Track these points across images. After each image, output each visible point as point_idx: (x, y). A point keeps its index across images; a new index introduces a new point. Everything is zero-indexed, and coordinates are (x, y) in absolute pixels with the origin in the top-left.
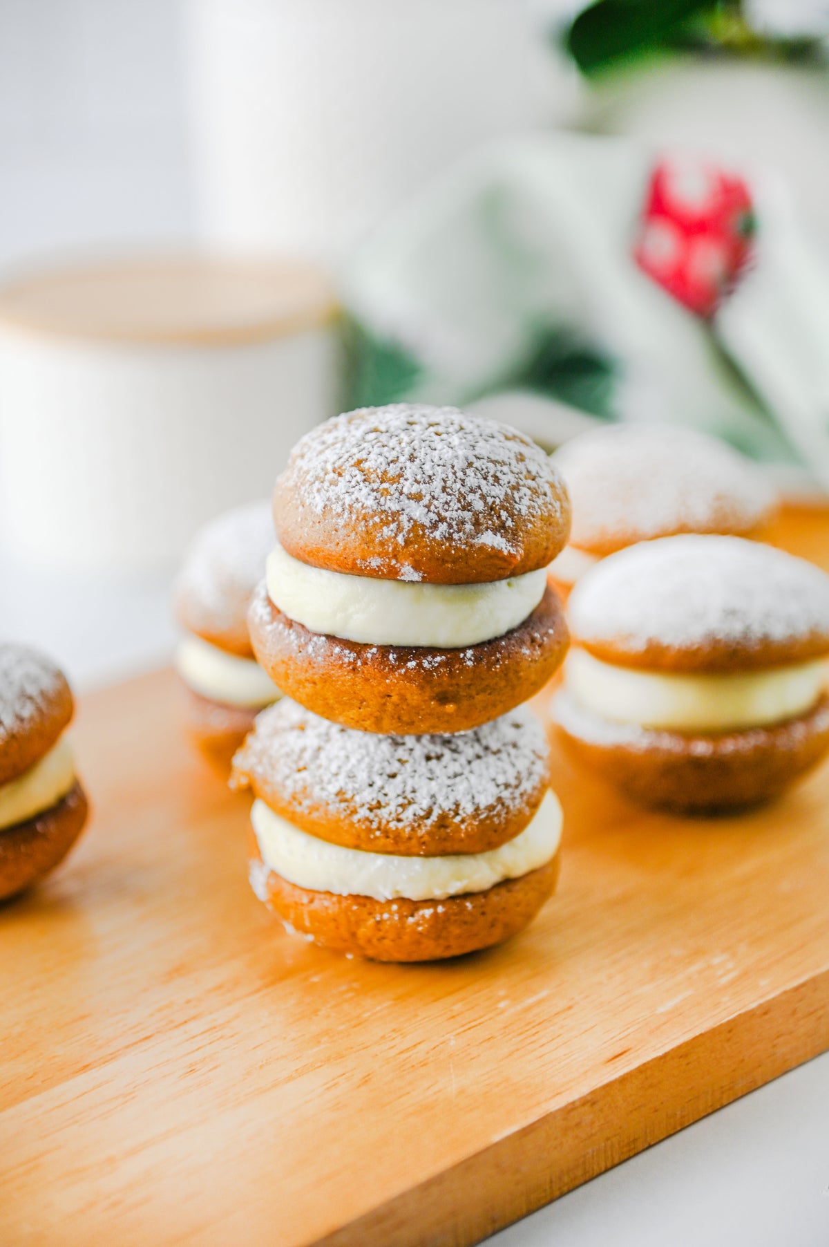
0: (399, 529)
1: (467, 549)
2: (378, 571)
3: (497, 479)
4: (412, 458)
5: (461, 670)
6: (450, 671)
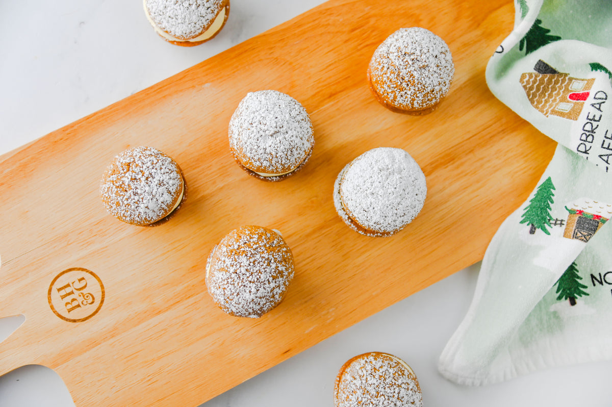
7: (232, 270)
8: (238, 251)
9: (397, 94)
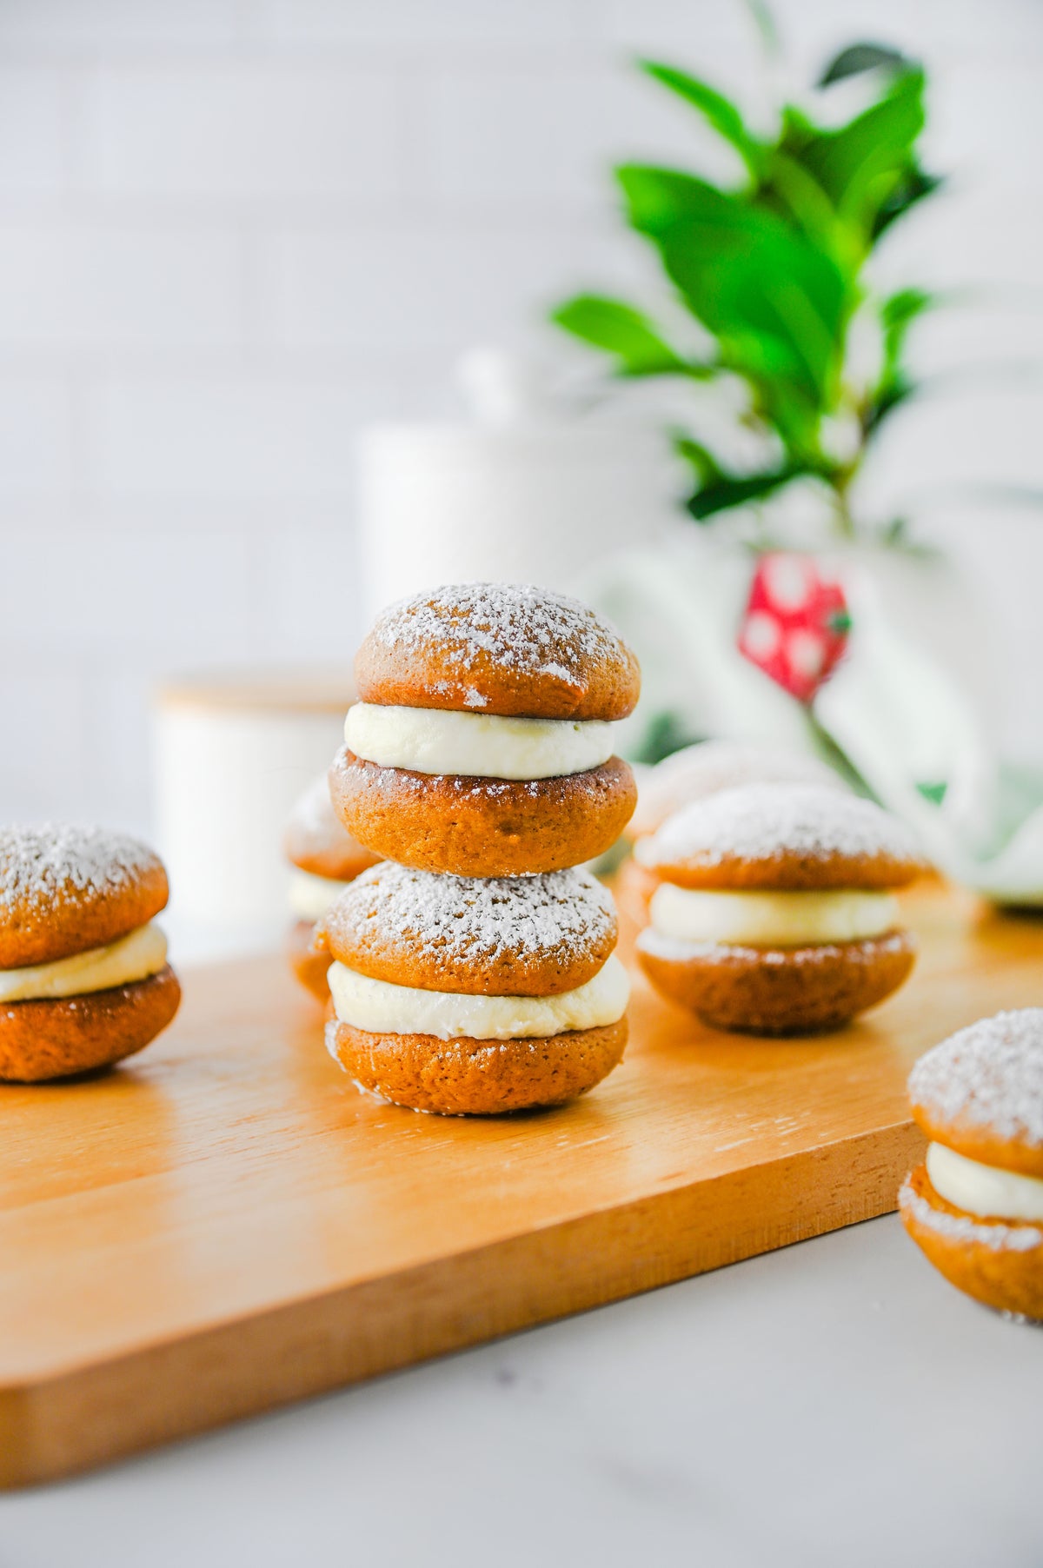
0: (466, 654)
1: (532, 676)
2: (445, 697)
3: (564, 621)
4: (483, 599)
5: (525, 800)
6: (514, 801)
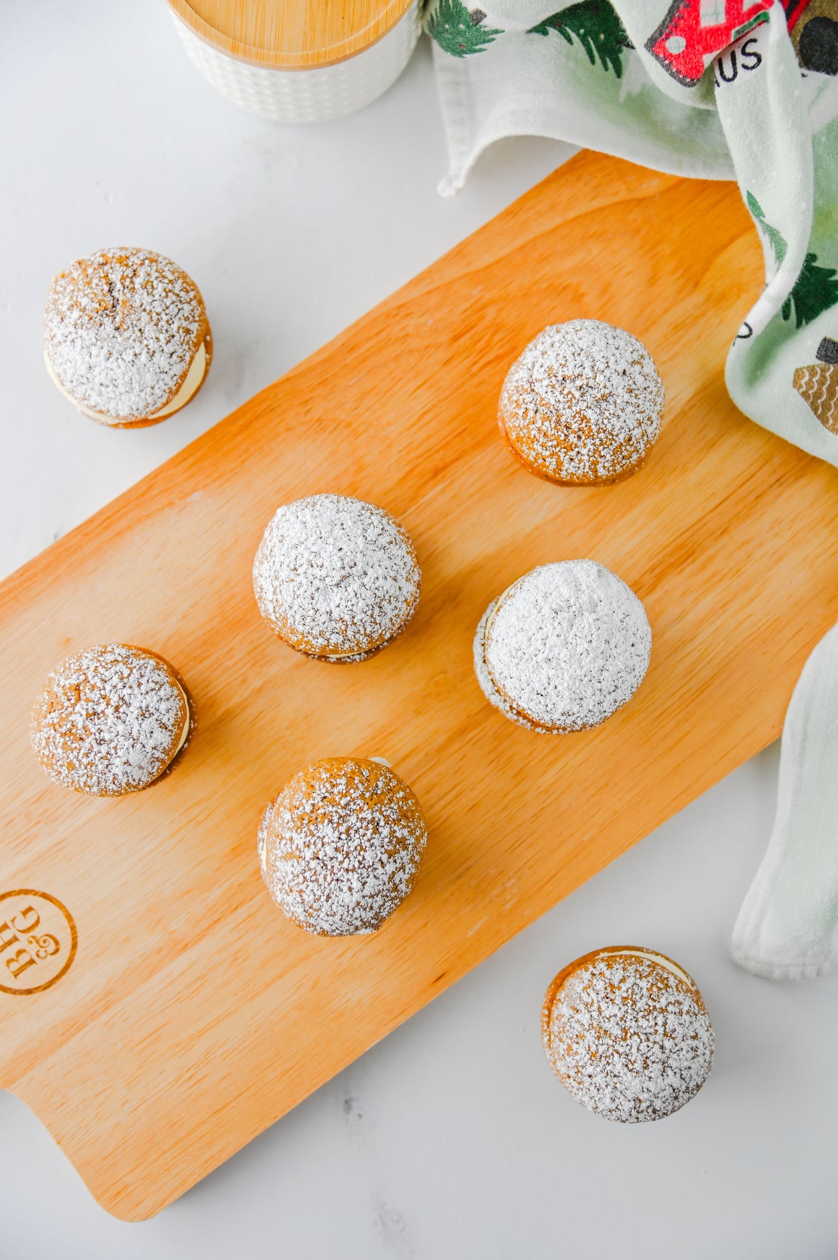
7: (308, 854)
8: (314, 816)
9: (562, 458)
